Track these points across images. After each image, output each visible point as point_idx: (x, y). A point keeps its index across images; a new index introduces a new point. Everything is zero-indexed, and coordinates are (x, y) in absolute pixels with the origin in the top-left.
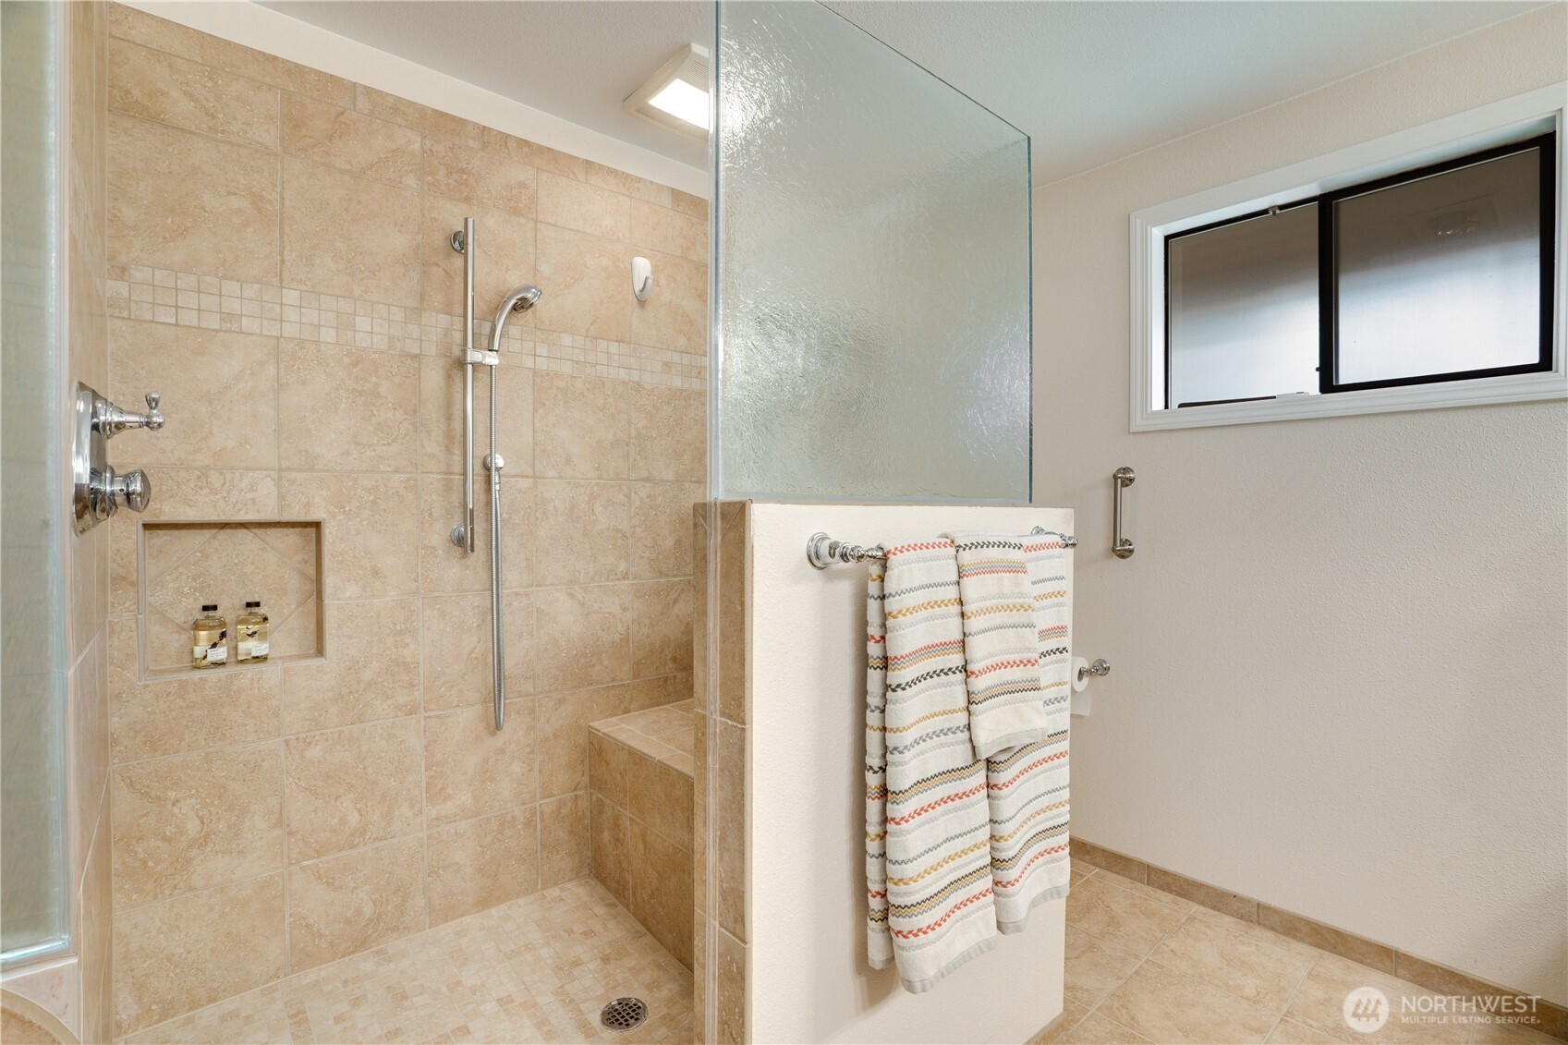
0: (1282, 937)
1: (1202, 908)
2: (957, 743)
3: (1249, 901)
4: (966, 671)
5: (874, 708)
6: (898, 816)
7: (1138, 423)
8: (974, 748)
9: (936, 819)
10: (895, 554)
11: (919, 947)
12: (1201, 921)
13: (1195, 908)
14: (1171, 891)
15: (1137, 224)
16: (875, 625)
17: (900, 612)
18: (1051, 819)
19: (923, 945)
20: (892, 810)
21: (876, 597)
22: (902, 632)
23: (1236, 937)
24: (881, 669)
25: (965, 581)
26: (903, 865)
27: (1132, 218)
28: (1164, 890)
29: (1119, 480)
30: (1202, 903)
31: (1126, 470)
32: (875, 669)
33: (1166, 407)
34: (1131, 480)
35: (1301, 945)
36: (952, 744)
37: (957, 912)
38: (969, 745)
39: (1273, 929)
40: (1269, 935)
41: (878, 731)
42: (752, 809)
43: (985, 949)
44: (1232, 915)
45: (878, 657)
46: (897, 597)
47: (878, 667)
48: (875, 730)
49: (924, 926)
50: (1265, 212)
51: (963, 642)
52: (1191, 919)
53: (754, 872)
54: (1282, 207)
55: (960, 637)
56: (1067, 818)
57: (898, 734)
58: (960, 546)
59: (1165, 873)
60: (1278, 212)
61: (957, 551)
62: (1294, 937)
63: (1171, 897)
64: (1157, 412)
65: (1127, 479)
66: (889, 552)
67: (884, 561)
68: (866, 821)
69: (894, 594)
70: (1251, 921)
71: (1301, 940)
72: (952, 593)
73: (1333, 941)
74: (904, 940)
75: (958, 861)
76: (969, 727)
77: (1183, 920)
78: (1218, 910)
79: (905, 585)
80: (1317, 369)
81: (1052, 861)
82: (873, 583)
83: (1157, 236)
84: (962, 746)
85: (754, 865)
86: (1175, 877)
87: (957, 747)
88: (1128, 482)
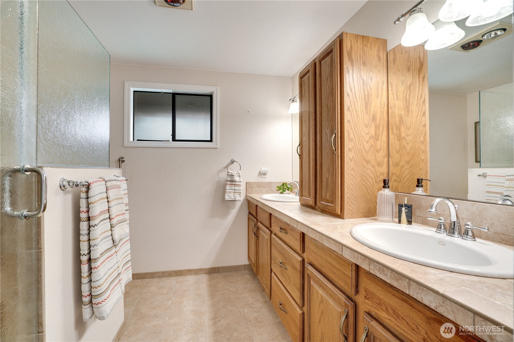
0: (169, 278)
1: (149, 279)
2: (109, 240)
3: (160, 272)
4: (110, 218)
5: (84, 234)
6: (97, 266)
7: (126, 144)
8: (113, 240)
9: (106, 264)
10: (92, 184)
11: (105, 305)
12: (150, 282)
13: (147, 280)
14: (140, 279)
15: (126, 85)
16: (84, 207)
17: (95, 202)
18: (126, 260)
19: (107, 303)
20: (93, 265)
21: (84, 198)
22: (96, 208)
23: (159, 282)
24: (87, 221)
25: (109, 191)
26: (99, 281)
27: (125, 83)
28: (138, 279)
29: (121, 161)
30: (149, 278)
31: (122, 158)
32: (85, 222)
33: (133, 140)
34: (124, 161)
35: (173, 277)
36: (108, 241)
37: (112, 291)
38: (112, 240)
39: (166, 277)
40: (166, 278)
41: (86, 242)
42: (45, 280)
43: (120, 299)
44: (156, 278)
45: (86, 218)
46: (94, 197)
47: (86, 221)
48: (85, 242)
49: (106, 298)
50: (160, 93)
51: (108, 209)
52: (147, 283)
53: (46, 304)
54: (164, 93)
55: (108, 208)
56: (130, 258)
57: (96, 240)
58: (106, 181)
59: (138, 274)
60: (163, 93)
61: (106, 182)
62: (171, 276)
63: (140, 280)
64: (131, 141)
65: (123, 160)
66: (90, 183)
67: (88, 187)
68: (81, 272)
69: (92, 196)
70: (161, 277)
71: (173, 276)
72: (105, 195)
73: (179, 273)
74: (100, 305)
75: (111, 276)
76: (112, 235)
77: (145, 284)
78: (153, 278)
79: (96, 193)
80: (171, 135)
81: (128, 271)
82: (83, 194)
83: (132, 90)
84: (111, 241)
85: (46, 301)
86: (141, 274)
87: (109, 241)
88: (123, 162)
